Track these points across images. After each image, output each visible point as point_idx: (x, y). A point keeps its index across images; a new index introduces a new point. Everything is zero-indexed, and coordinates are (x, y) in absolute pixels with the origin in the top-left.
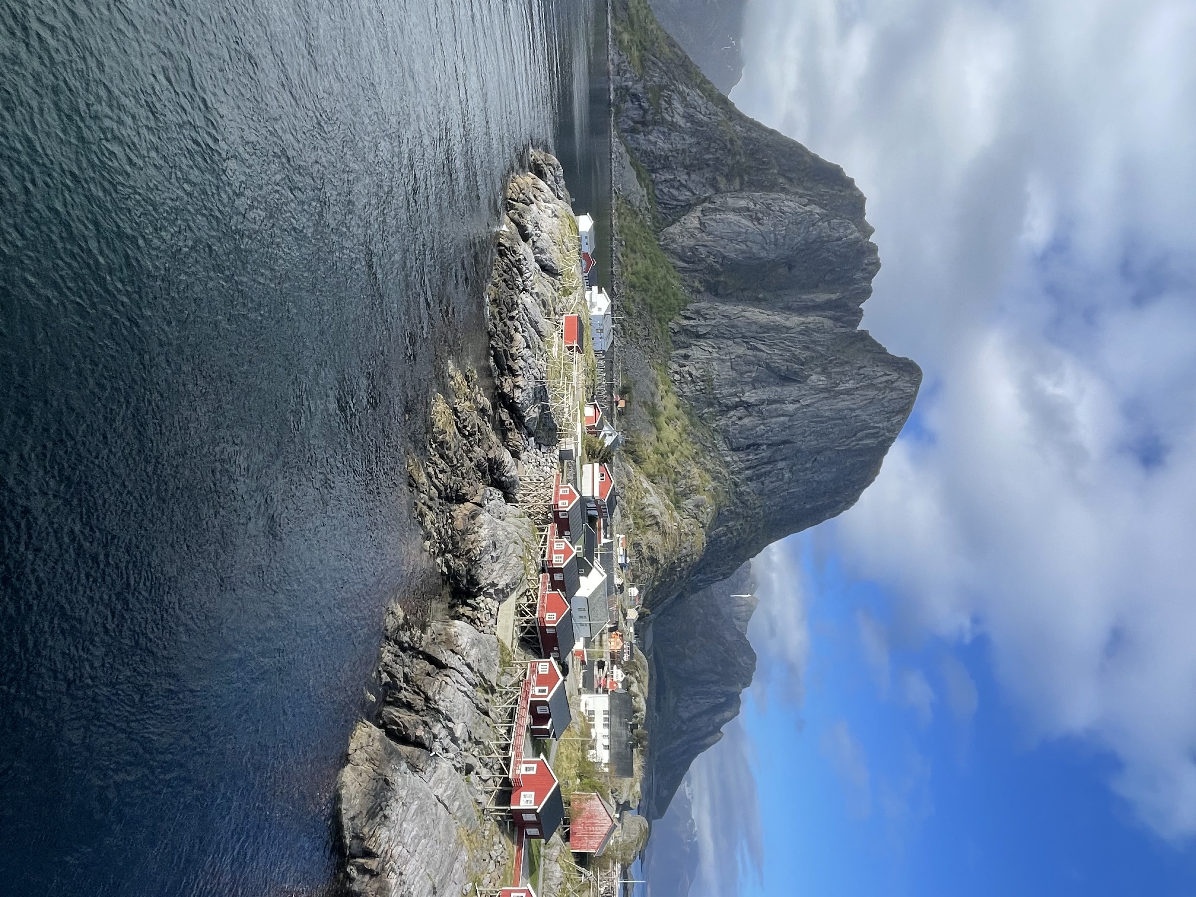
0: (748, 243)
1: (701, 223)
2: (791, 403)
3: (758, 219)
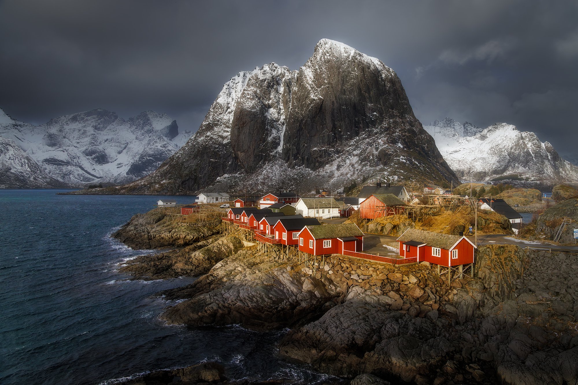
0: (255, 129)
1: (244, 152)
2: (334, 105)
3: (243, 124)
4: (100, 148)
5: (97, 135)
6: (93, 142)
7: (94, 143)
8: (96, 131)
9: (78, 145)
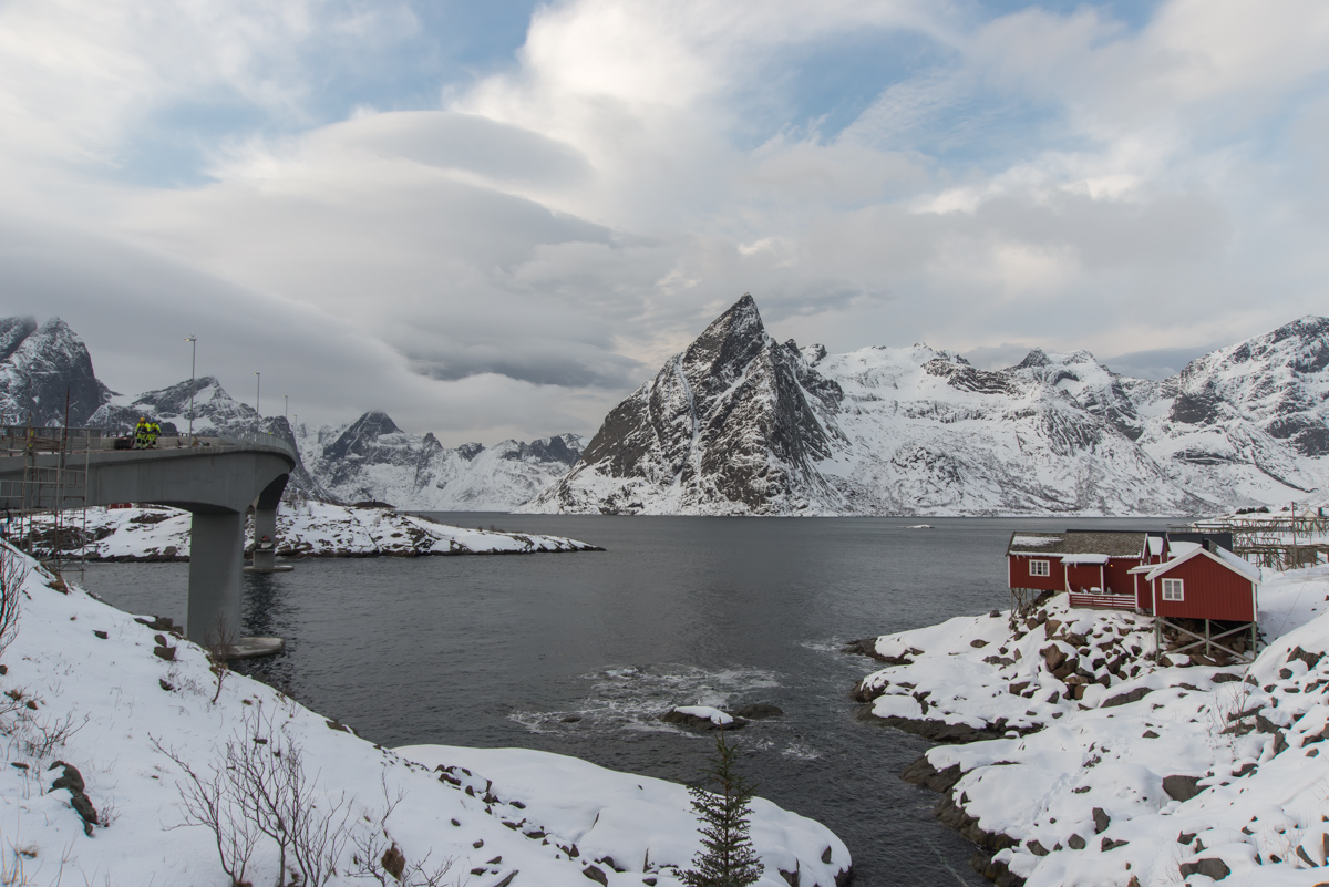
4: (1312, 414)
5: (1302, 384)
6: (1291, 401)
7: (1293, 405)
8: (1299, 373)
9: (1253, 414)
